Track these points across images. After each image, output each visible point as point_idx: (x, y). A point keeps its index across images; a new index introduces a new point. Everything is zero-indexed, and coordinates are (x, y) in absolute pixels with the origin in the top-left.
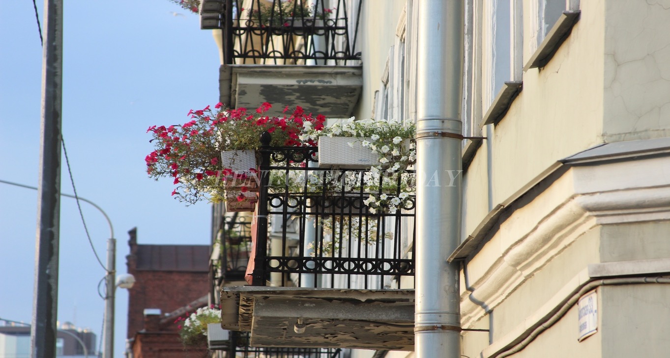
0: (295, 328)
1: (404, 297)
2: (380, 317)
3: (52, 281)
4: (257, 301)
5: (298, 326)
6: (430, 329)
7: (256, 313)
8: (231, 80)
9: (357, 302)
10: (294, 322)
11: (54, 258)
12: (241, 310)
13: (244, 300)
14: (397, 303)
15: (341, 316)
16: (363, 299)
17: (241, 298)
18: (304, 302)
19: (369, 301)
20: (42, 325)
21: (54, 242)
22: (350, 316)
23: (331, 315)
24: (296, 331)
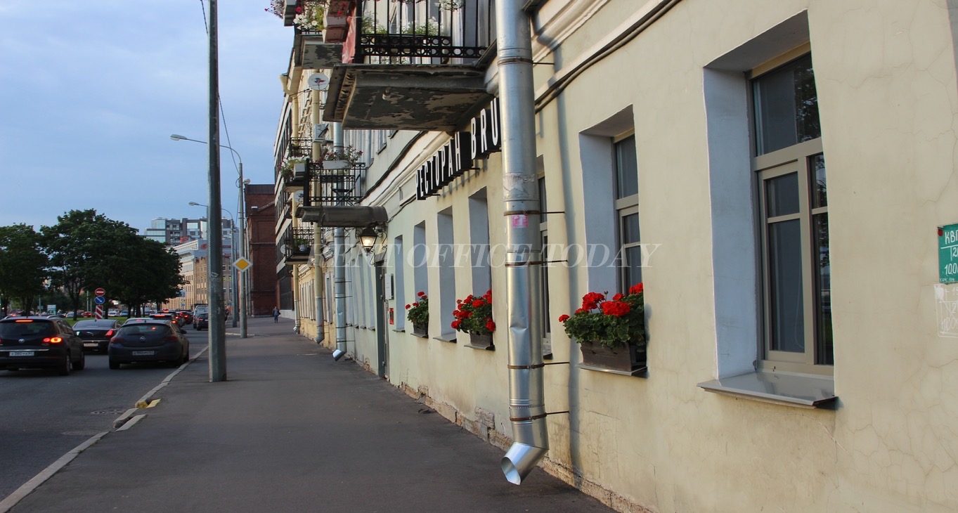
0: (384, 96)
1: (460, 71)
2: (443, 86)
3: (216, 143)
4: (358, 75)
5: (386, 94)
6: (510, 61)
7: (357, 82)
8: (300, 46)
9: (427, 75)
10: (383, 89)
11: (217, 132)
12: (346, 82)
13: (348, 76)
14: (454, 77)
15: (416, 85)
16: (432, 73)
17: (347, 74)
18: (390, 76)
19: (436, 74)
20: (212, 165)
21: (216, 124)
22: (422, 85)
23: (409, 85)
24: (383, 98)
